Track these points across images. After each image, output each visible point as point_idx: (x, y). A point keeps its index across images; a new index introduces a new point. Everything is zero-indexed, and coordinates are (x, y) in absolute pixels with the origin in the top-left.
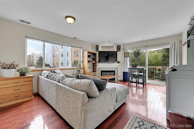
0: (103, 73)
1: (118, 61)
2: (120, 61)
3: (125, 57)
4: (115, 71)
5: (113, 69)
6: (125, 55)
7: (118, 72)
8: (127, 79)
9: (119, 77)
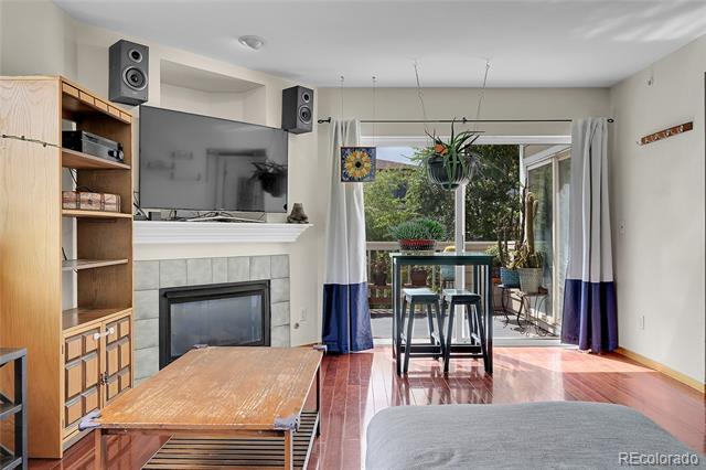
0: (173, 310)
1: (297, 209)
3: (344, 176)
4: (272, 286)
5: (256, 268)
6: (347, 165)
7: (287, 292)
8: (356, 330)
9: (297, 325)
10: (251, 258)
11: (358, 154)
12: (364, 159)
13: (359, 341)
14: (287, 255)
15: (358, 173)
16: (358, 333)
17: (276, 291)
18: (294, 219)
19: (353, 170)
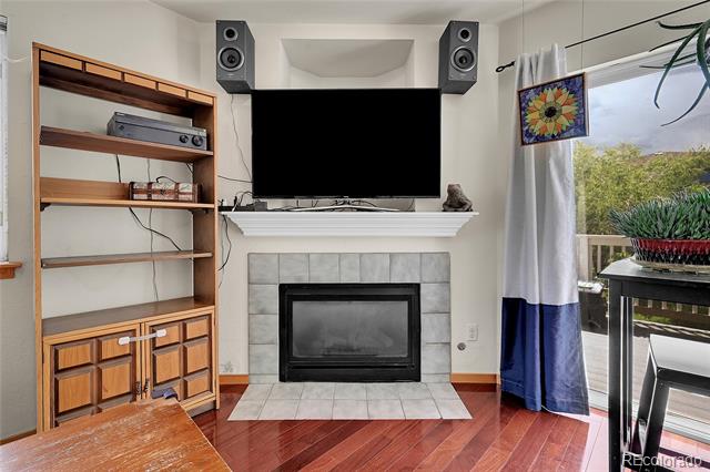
0: (297, 306)
1: (452, 192)
2: (468, 192)
3: (526, 136)
4: (422, 291)
5: (398, 268)
6: (529, 117)
7: (446, 301)
8: (553, 378)
9: (461, 347)
10: (391, 255)
11: (550, 94)
12: (561, 101)
13: (560, 397)
14: (446, 255)
15: (551, 128)
16: (557, 384)
17: (428, 299)
18: (450, 206)
19: (540, 124)
